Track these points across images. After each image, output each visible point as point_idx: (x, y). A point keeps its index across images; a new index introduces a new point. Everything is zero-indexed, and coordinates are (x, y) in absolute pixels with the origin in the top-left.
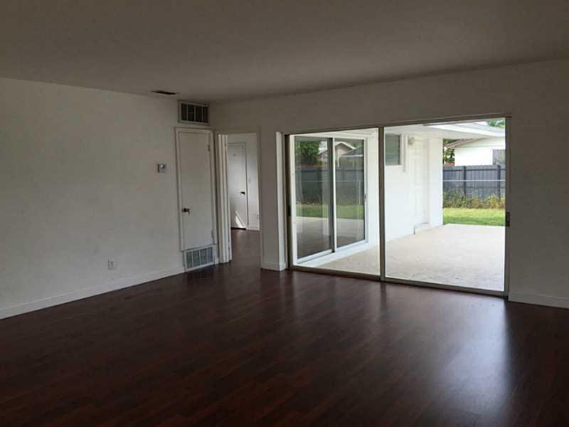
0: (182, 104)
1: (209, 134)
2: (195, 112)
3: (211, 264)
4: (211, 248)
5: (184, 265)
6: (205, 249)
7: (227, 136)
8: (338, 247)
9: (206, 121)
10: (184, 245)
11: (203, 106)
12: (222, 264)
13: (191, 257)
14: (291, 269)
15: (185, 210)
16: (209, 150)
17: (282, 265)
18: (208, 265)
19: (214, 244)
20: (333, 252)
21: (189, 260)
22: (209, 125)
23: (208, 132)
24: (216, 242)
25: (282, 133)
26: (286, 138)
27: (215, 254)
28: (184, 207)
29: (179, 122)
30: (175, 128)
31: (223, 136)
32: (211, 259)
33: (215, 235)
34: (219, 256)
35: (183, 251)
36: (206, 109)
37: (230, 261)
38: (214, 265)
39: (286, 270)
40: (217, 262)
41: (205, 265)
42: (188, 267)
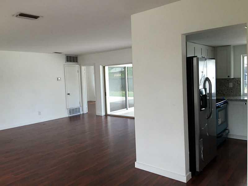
0: (67, 56)
1: (78, 66)
2: (72, 59)
3: (79, 114)
4: (79, 108)
5: (68, 114)
6: (77, 108)
7: (85, 67)
8: (129, 107)
9: (77, 61)
10: (68, 107)
11: (75, 56)
12: (84, 114)
13: (71, 111)
14: (106, 115)
15: (68, 94)
16: (78, 72)
17: (103, 114)
18: (78, 114)
19: (80, 106)
20: (127, 109)
21: (70, 112)
22: (78, 63)
23: (78, 65)
24: (81, 105)
25: (102, 66)
26: (104, 67)
27: (81, 110)
28: (68, 93)
29: (66, 62)
30: (64, 65)
31: (84, 67)
32: (79, 112)
33: (81, 103)
34: (82, 111)
35: (68, 109)
36: (77, 58)
37: (87, 113)
38: (81, 114)
39: (105, 115)
40: (82, 113)
41: (77, 114)
42: (70, 115)
